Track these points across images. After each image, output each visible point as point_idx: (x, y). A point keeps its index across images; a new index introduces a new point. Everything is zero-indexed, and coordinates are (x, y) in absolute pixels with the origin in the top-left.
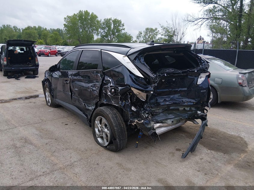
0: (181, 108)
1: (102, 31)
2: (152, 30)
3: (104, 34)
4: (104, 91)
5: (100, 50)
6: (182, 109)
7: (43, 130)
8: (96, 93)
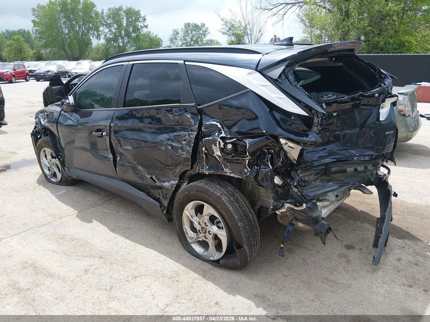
0: (349, 168)
1: (107, 30)
2: (196, 27)
3: (111, 36)
4: (204, 149)
5: (182, 62)
6: (351, 169)
7: (62, 238)
8: (186, 153)
